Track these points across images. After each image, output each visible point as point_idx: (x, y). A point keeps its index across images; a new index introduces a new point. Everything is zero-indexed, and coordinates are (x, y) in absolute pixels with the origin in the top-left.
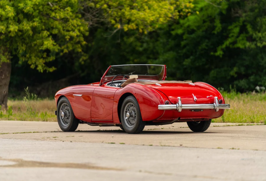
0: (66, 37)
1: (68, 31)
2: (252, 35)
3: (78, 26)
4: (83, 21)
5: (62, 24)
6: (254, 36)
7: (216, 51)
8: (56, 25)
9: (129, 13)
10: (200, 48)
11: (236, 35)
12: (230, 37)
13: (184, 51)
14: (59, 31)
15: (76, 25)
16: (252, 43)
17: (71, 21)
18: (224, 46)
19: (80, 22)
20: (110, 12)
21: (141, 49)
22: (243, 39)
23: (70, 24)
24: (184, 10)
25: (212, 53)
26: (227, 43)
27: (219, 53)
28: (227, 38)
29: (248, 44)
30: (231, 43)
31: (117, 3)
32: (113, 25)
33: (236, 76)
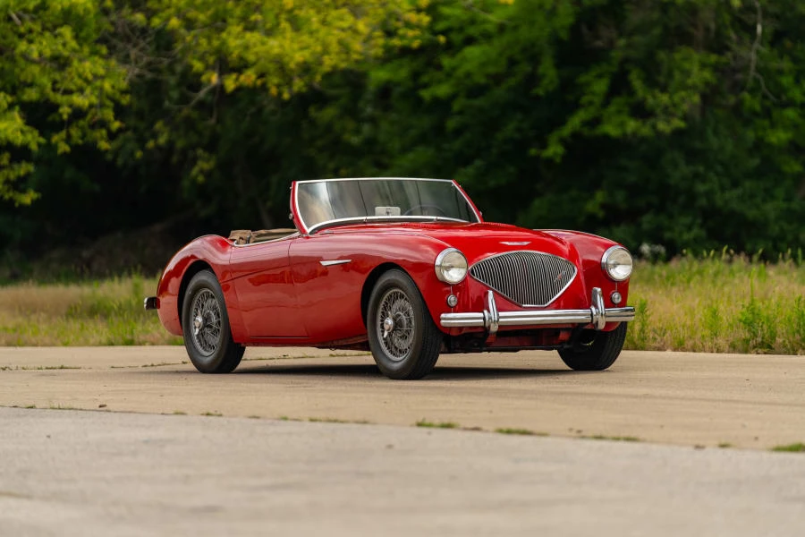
0: (61, 110)
1: (68, 92)
2: (645, 99)
3: (96, 77)
4: (113, 62)
5: (49, 73)
6: (650, 101)
7: (544, 146)
8: (34, 76)
9: (238, 42)
10: (500, 136)
11: (597, 100)
12: (583, 106)
13: (457, 145)
14: (42, 93)
15: (90, 77)
16: (644, 123)
17: (75, 63)
18: (566, 131)
19: (103, 68)
20: (188, 38)
21: (355, 140)
22: (619, 112)
23: (74, 74)
24: (401, 32)
25: (533, 152)
26: (575, 122)
27: (554, 150)
28: (575, 106)
29: (632, 125)
30: (586, 124)
31: (210, 13)
32: (199, 75)
33: (601, 214)
